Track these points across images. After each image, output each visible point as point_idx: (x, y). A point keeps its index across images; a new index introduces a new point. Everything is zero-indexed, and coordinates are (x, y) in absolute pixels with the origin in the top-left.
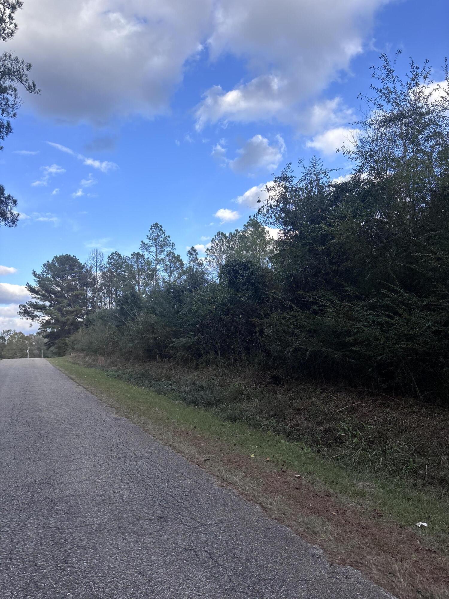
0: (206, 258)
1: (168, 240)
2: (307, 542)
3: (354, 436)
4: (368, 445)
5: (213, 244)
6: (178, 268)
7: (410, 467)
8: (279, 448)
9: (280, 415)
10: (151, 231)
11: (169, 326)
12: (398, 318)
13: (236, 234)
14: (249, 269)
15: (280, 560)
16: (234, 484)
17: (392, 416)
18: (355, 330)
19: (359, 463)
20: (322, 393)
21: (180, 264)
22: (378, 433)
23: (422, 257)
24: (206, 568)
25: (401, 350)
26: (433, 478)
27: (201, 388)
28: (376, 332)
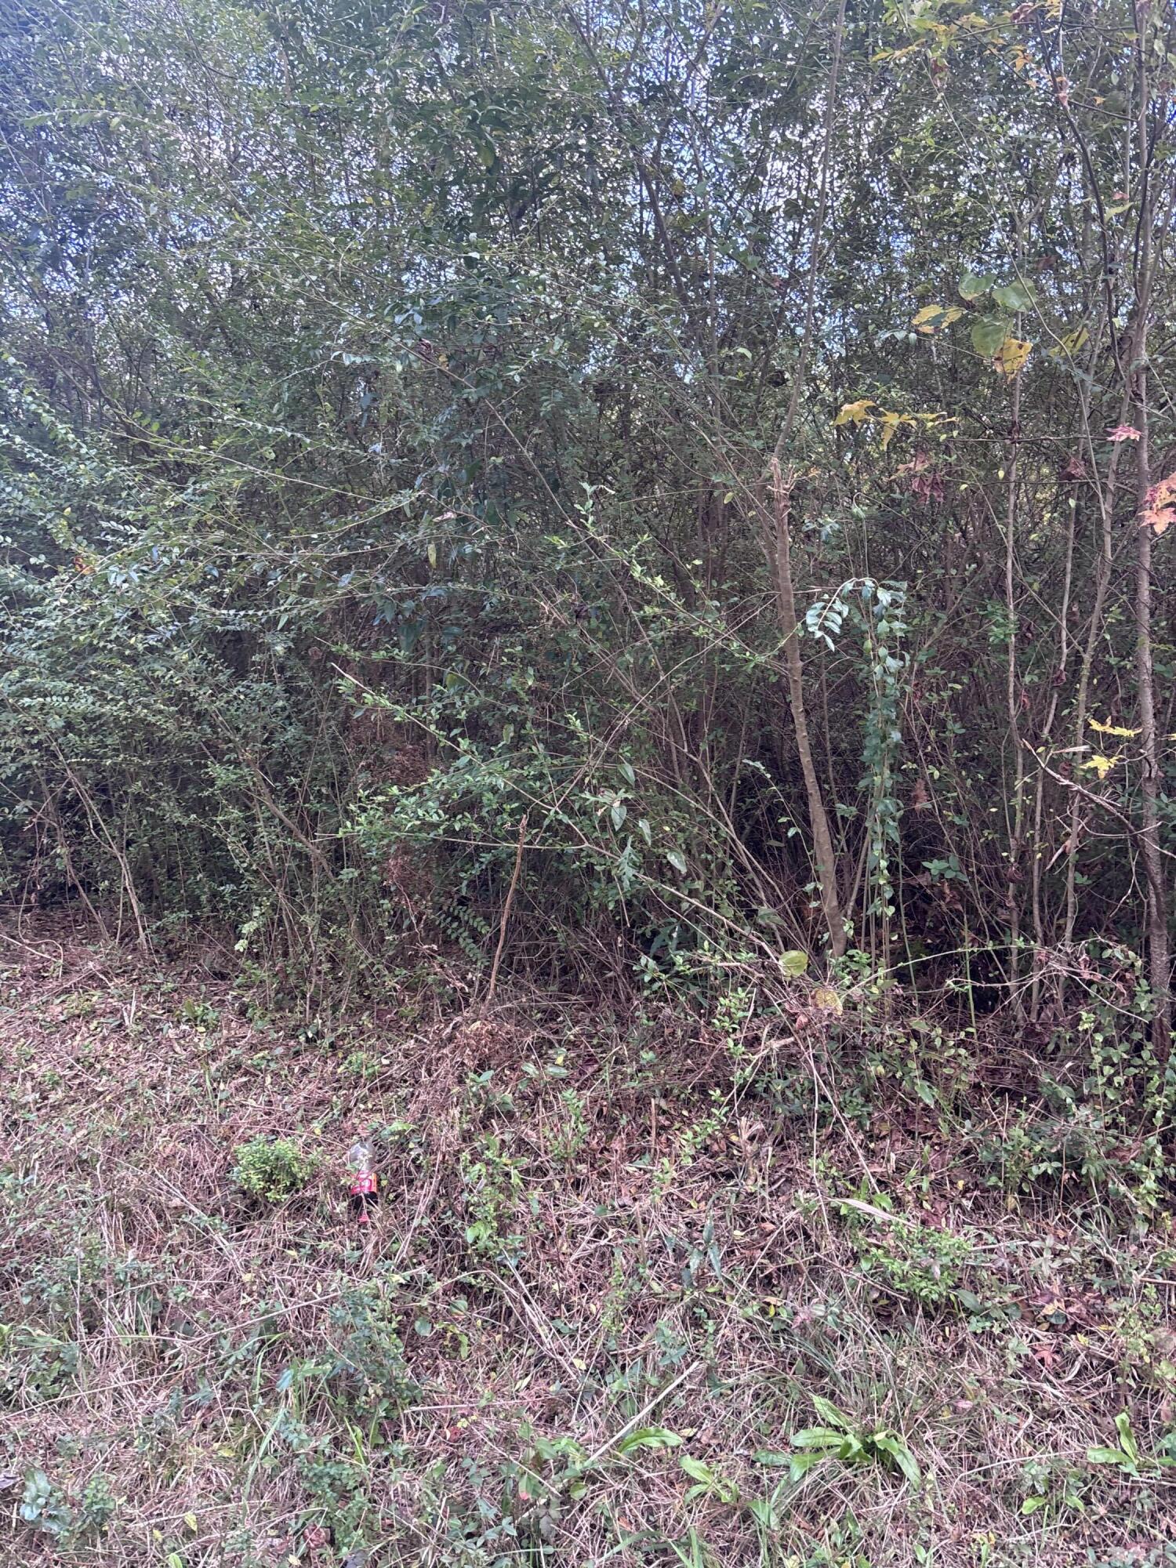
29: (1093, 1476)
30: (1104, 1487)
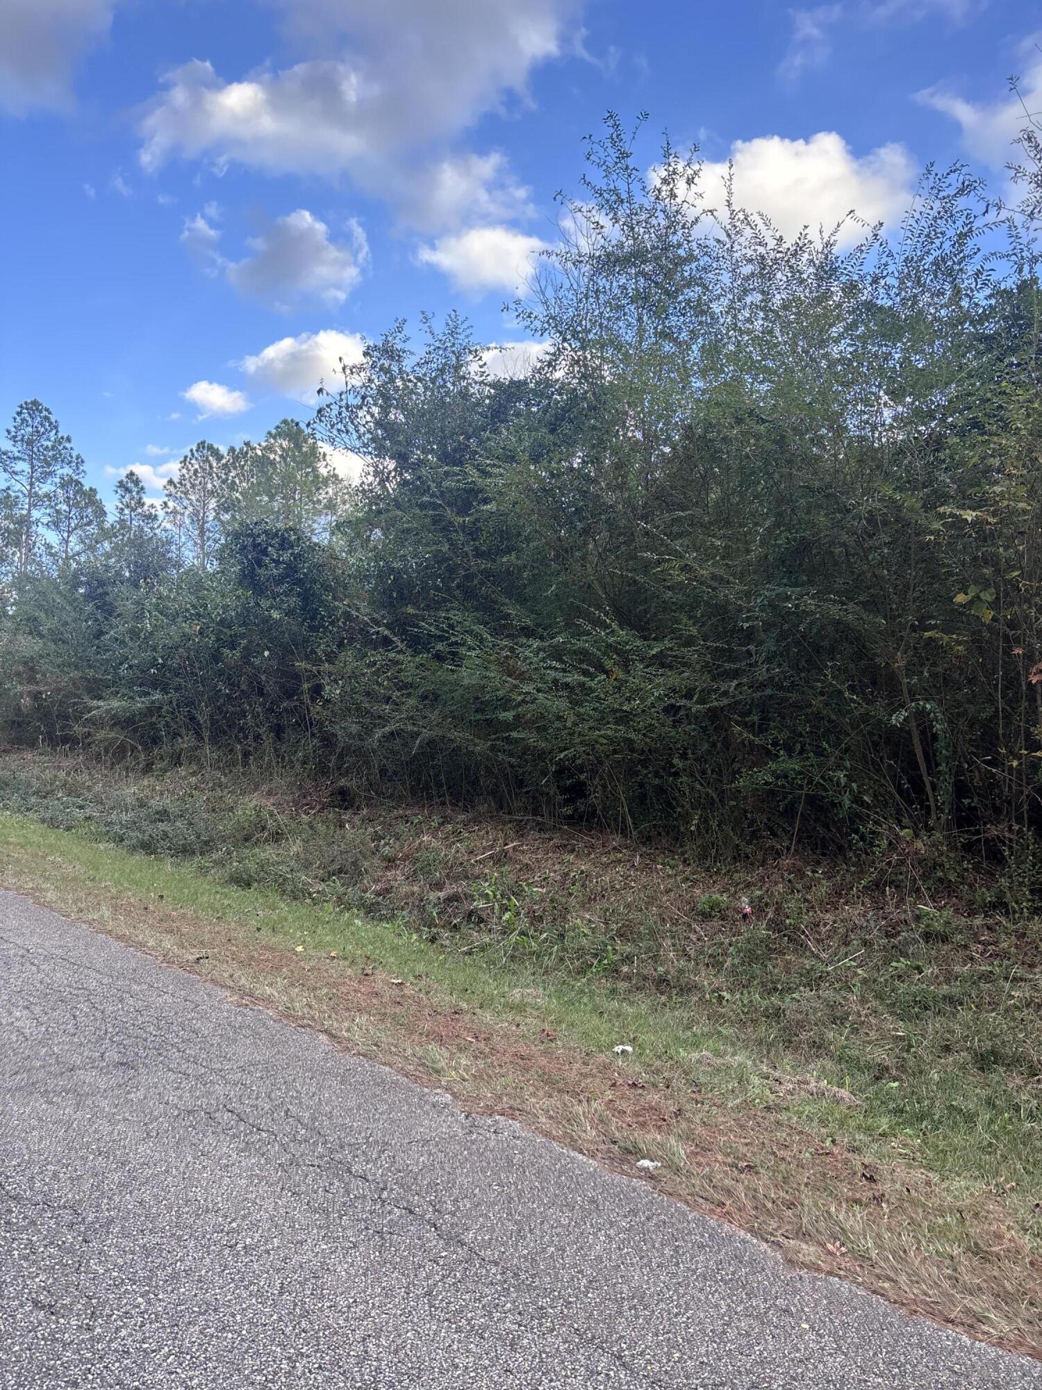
0: (165, 503)
1: (65, 448)
2: (422, 1085)
3: (505, 909)
4: (532, 924)
5: (184, 471)
6: (91, 521)
7: (606, 962)
8: (353, 934)
9: (349, 871)
10: (18, 419)
11: (77, 668)
12: (603, 677)
13: (247, 453)
14: (292, 547)
15: (374, 1115)
16: (268, 1000)
17: (578, 868)
18: (520, 698)
19: (513, 958)
20: (442, 824)
21: (95, 512)
22: (552, 901)
23: (659, 563)
24: (234, 1136)
25: (605, 741)
26: (645, 978)
27: (163, 815)
28: (559, 704)
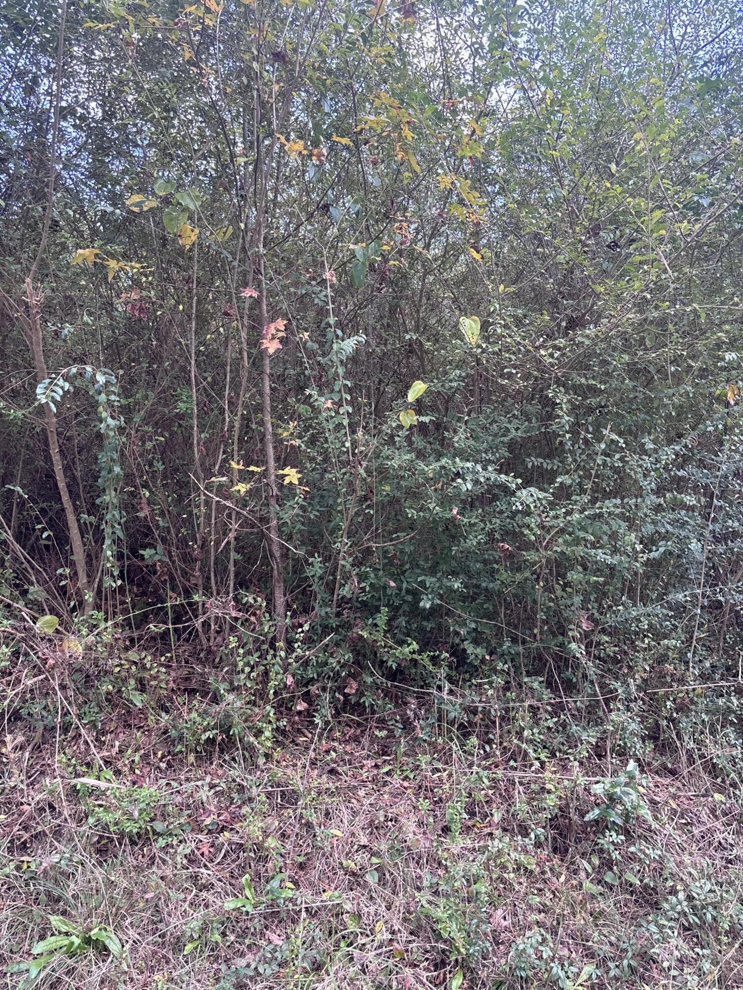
29: (228, 918)
30: (234, 923)
